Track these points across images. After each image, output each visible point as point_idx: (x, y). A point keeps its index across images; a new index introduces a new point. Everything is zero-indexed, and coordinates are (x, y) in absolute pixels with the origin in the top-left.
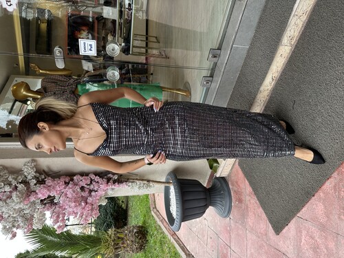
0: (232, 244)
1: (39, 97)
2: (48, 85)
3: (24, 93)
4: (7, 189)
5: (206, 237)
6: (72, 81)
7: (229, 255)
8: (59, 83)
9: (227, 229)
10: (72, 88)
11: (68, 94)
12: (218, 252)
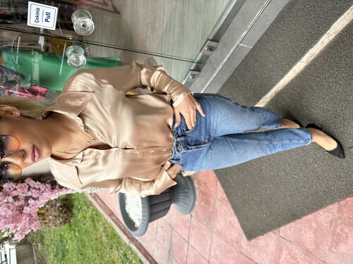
0: (192, 240)
7: (186, 249)
9: (185, 225)
12: (171, 243)
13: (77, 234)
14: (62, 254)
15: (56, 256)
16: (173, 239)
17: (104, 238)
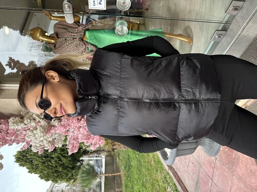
0: (216, 179)
1: (53, 41)
2: (60, 31)
3: (40, 38)
4: (33, 124)
5: (188, 161)
6: (80, 28)
7: (210, 184)
8: (69, 29)
9: (210, 165)
10: (81, 35)
11: (77, 42)
12: (198, 177)
13: (137, 156)
14: (129, 167)
15: (125, 168)
16: (200, 174)
17: (153, 162)
